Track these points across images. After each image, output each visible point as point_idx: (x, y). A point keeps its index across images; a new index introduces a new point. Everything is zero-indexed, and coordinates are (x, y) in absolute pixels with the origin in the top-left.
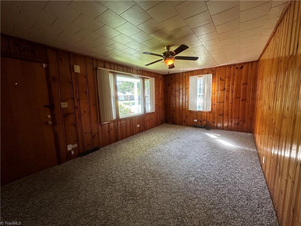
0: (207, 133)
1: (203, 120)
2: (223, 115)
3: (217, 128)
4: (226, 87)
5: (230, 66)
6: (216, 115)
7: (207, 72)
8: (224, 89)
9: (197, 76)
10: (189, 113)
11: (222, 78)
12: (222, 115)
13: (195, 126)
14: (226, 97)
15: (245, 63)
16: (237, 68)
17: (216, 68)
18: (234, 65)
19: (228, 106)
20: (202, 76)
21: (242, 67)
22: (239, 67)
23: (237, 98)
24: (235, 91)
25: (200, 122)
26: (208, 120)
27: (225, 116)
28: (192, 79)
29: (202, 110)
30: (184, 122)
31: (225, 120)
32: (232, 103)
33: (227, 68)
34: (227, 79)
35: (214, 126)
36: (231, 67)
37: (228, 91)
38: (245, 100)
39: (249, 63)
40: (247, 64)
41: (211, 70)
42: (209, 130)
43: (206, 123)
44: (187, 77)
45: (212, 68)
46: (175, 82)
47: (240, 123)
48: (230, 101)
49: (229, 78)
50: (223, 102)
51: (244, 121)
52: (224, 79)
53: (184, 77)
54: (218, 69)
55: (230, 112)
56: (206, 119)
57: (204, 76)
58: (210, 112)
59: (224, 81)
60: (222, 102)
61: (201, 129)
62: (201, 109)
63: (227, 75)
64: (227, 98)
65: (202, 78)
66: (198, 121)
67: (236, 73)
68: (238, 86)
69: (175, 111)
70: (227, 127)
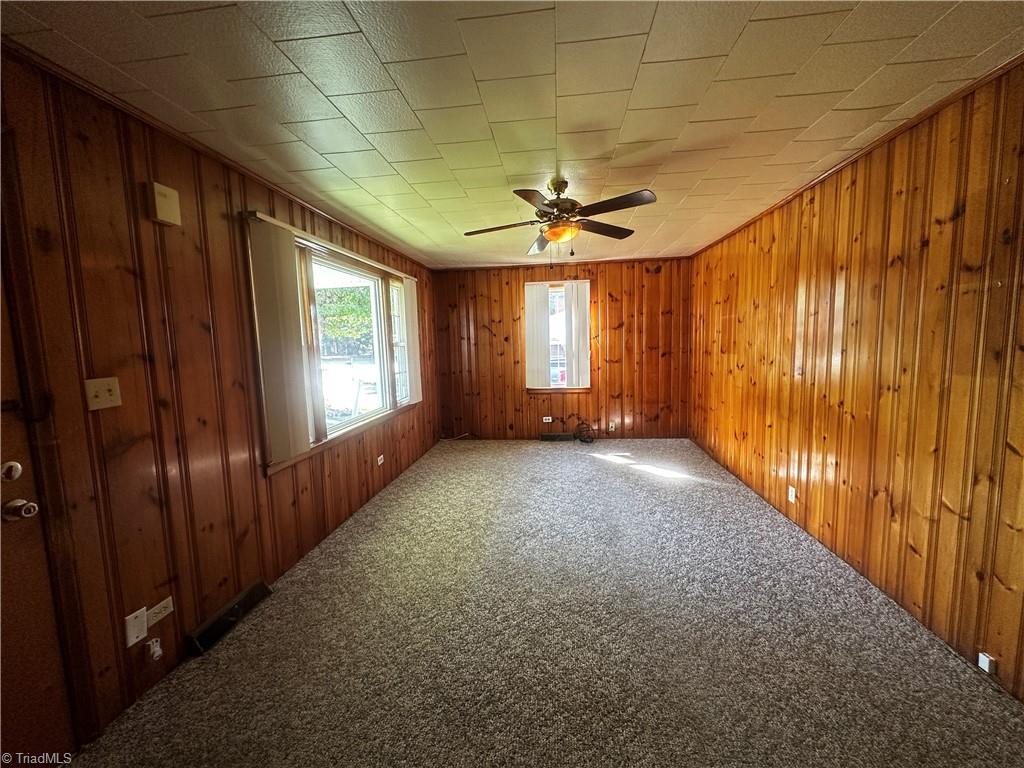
1: (570, 417)
2: (620, 396)
3: (607, 435)
4: (625, 319)
5: (631, 263)
6: (603, 398)
7: (574, 274)
8: (621, 325)
9: (547, 284)
10: (525, 398)
11: (614, 294)
12: (618, 397)
13: (549, 436)
14: (626, 347)
15: (665, 260)
16: (648, 271)
17: (598, 264)
18: (641, 261)
19: (631, 371)
20: (562, 285)
21: (658, 270)
22: (652, 268)
23: (652, 348)
24: (647, 329)
25: (560, 424)
26: (583, 415)
27: (626, 400)
28: (532, 291)
29: (565, 387)
30: (511, 427)
31: (627, 409)
32: (640, 363)
33: (625, 267)
34: (625, 298)
35: (599, 429)
36: (633, 267)
37: (630, 331)
38: (670, 353)
39: (672, 259)
40: (668, 264)
41: (583, 268)
42: (591, 442)
43: (576, 422)
44: (514, 283)
45: (586, 264)
46: (475, 297)
47: (662, 415)
48: (636, 358)
49: (631, 295)
50: (619, 361)
51: (668, 407)
52: (619, 298)
53: (504, 282)
54: (602, 266)
55: (636, 386)
56: (575, 412)
57: (568, 284)
58: (588, 391)
59: (619, 303)
60: (617, 362)
61: (570, 444)
62: (564, 385)
63: (625, 288)
64: (629, 350)
65: (563, 289)
66: (553, 421)
67: (645, 283)
68: (652, 316)
69: (479, 394)
70: (633, 429)
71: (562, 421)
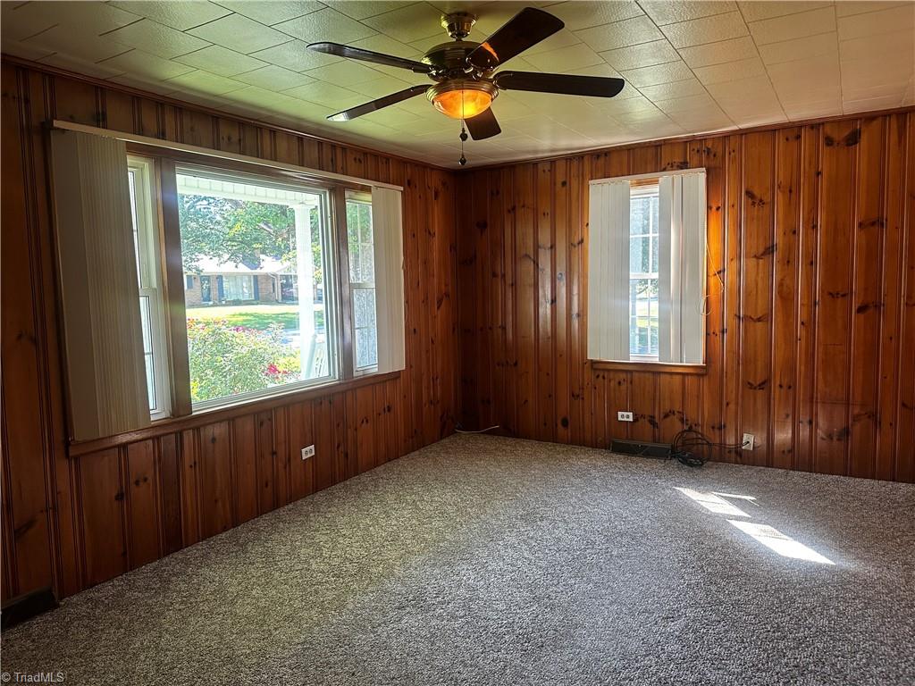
0: (688, 485)
1: (666, 416)
2: (764, 385)
3: (740, 457)
4: (778, 239)
5: (793, 131)
6: (731, 387)
7: (678, 160)
8: (769, 250)
9: (628, 180)
10: (588, 374)
11: (756, 192)
12: (762, 385)
13: (625, 446)
14: (780, 292)
15: (870, 117)
16: (829, 141)
17: (726, 137)
18: (815, 125)
19: (790, 339)
20: (655, 182)
21: (853, 139)
22: (840, 134)
23: (835, 294)
24: (826, 260)
25: (648, 427)
26: (691, 414)
27: (776, 393)
28: (601, 194)
29: (656, 361)
30: (565, 423)
31: (779, 411)
32: (809, 324)
33: (780, 139)
34: (780, 199)
35: (722, 445)
36: (799, 137)
37: (788, 261)
38: (877, 306)
39: (885, 115)
40: (876, 124)
41: (697, 147)
42: (700, 466)
43: (678, 427)
44: (575, 184)
45: (703, 139)
46: (514, 208)
47: (857, 429)
48: (801, 314)
49: (792, 191)
50: (765, 318)
51: (874, 417)
52: (767, 199)
53: (559, 185)
54: (734, 143)
55: (801, 368)
56: (677, 407)
57: (665, 178)
58: (700, 373)
59: (767, 208)
60: (759, 320)
61: (657, 465)
62: (654, 357)
63: (781, 175)
64: (787, 297)
65: (656, 189)
66: (635, 420)
67: (824, 166)
68: (837, 231)
69: (516, 364)
70: (791, 451)
71: (652, 421)
